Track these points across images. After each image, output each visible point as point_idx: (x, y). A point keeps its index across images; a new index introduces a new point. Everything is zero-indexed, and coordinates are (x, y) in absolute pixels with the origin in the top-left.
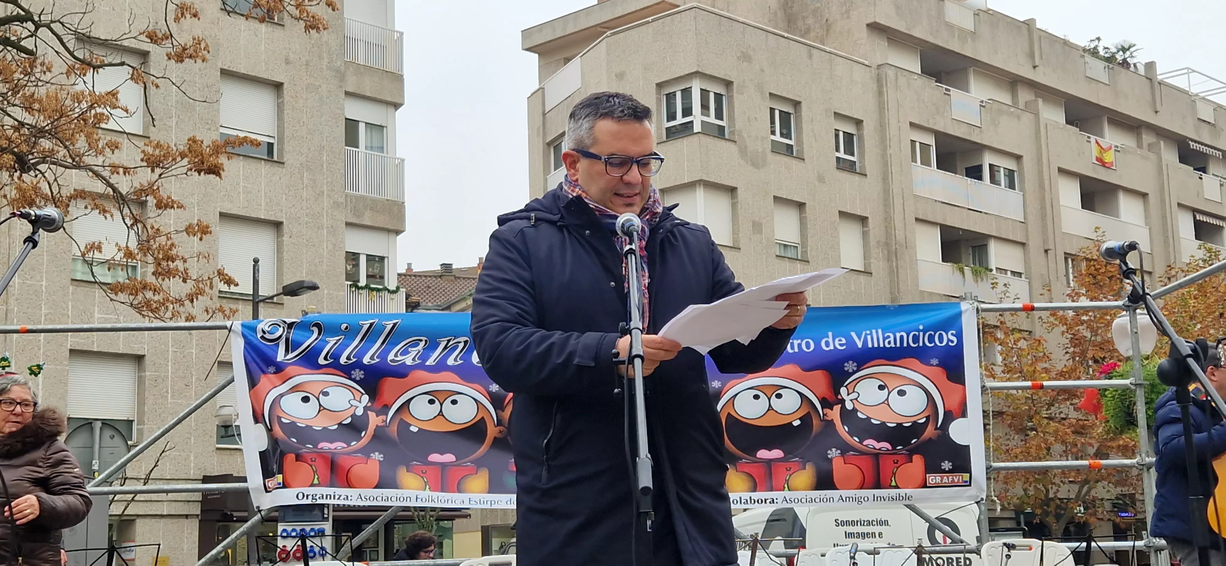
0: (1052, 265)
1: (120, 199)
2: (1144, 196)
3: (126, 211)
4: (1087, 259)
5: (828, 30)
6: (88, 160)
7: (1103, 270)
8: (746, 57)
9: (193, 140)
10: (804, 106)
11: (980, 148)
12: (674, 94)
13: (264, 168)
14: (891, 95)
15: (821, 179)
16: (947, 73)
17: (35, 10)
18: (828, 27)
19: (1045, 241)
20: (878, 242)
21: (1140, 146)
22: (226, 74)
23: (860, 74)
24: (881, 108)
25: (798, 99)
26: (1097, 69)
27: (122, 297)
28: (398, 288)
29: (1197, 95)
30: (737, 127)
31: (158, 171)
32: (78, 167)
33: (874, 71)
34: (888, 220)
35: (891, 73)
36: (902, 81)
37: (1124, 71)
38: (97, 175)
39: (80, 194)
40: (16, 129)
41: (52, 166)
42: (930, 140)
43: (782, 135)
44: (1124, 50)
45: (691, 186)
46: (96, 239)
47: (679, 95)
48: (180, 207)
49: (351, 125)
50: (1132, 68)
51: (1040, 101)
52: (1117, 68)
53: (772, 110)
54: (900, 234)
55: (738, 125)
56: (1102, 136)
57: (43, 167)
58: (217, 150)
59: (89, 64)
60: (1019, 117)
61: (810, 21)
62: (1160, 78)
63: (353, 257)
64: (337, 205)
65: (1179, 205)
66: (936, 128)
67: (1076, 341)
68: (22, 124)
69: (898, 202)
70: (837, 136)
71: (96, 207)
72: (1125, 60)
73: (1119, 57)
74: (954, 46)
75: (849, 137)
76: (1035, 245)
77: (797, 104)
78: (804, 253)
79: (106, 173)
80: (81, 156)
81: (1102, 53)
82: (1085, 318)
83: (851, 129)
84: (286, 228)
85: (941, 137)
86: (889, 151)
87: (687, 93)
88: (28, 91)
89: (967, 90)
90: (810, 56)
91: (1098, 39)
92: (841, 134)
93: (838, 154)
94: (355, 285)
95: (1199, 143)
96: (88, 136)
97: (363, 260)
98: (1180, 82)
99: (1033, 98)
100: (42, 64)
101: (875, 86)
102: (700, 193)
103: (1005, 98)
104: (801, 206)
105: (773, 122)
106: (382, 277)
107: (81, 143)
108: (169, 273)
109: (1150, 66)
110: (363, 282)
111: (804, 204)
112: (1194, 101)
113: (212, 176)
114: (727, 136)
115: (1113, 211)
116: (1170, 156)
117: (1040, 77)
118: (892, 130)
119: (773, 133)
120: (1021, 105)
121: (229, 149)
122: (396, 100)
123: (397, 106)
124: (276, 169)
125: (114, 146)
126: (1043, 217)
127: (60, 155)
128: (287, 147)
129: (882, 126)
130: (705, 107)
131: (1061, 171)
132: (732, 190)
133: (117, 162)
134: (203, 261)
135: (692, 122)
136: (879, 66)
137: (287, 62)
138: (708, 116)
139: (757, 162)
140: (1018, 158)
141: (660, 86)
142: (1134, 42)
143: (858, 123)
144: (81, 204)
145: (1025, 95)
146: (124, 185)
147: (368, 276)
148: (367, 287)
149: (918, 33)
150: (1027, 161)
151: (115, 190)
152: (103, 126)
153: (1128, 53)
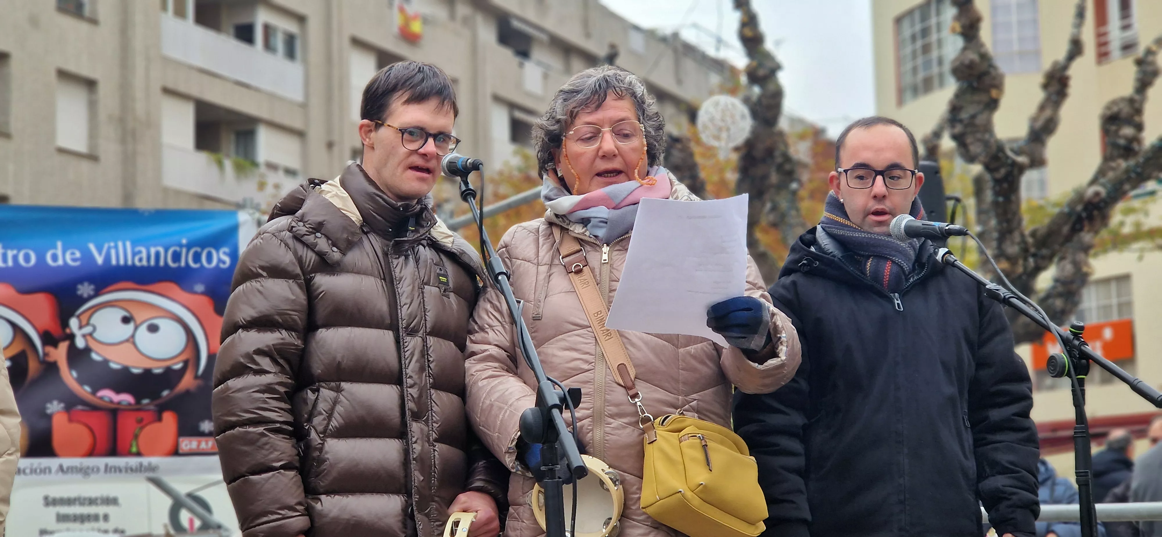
11: (253, 1)
15: (33, 22)
19: (329, 132)
20: (109, 117)
34: (125, 87)
54: (140, 108)
65: (494, 97)
69: (140, 63)
76: (316, 135)
95: (522, 21)
111: (9, 55)
116: (487, 33)
131: (355, 40)
140: (301, 19)
150: (313, 25)
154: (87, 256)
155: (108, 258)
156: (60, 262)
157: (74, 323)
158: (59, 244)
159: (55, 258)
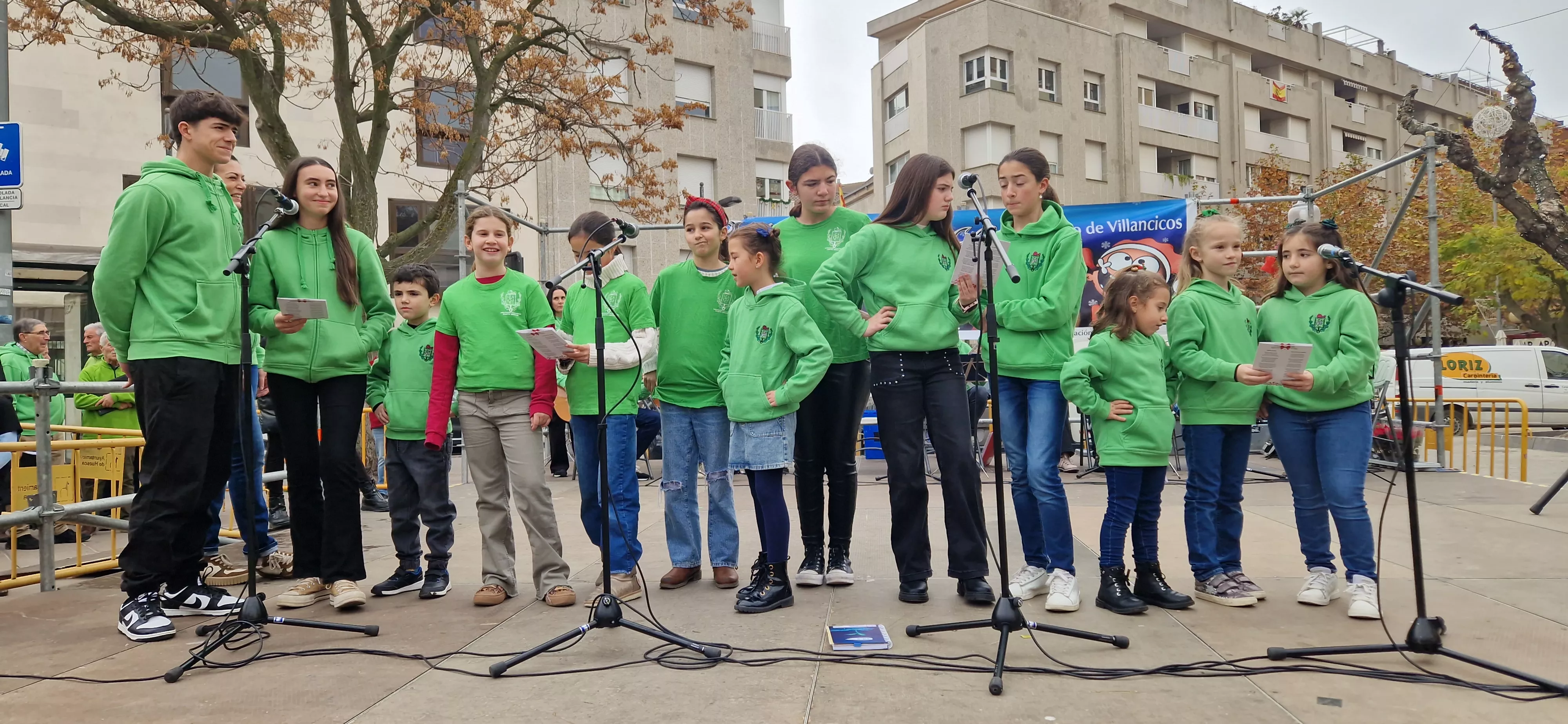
0: (1237, 172)
1: (622, 147)
2: (1307, 121)
3: (625, 154)
4: (1262, 167)
5: (1081, 11)
6: (603, 121)
7: (1275, 175)
8: (1022, 33)
9: (664, 106)
10: (1063, 66)
11: (1188, 91)
12: (971, 62)
13: (703, 124)
14: (1125, 56)
15: (1073, 117)
16: (1167, 38)
17: (566, 24)
18: (1081, 8)
19: (1233, 156)
20: (1112, 160)
21: (1306, 85)
22: (678, 61)
23: (1104, 42)
24: (1118, 65)
25: (1058, 61)
26: (1277, 30)
27: (626, 209)
28: (790, 201)
29: (1351, 46)
30: (1016, 83)
31: (643, 127)
32: (595, 126)
33: (1114, 39)
34: (1120, 145)
35: (1126, 40)
36: (1133, 45)
37: (1297, 30)
38: (607, 131)
39: (599, 144)
40: (558, 103)
41: (581, 127)
42: (1152, 87)
43: (1046, 88)
44: (1298, 15)
45: (983, 125)
46: (608, 172)
47: (975, 62)
48: (658, 150)
49: (758, 92)
50: (1303, 28)
51: (1234, 55)
52: (1292, 28)
53: (1040, 70)
54: (1128, 154)
55: (1016, 82)
56: (1278, 79)
57: (575, 127)
58: (679, 112)
59: (600, 59)
60: (1217, 68)
61: (1068, 5)
62: (1324, 34)
63: (761, 181)
64: (750, 147)
65: (1333, 126)
66: (1157, 78)
67: (1252, 225)
68: (561, 99)
69: (1127, 131)
70: (1085, 86)
71: (608, 152)
72: (1298, 22)
73: (1294, 20)
74: (1172, 18)
75: (1094, 87)
76: (1225, 158)
77: (1057, 65)
78: (1061, 169)
79: (612, 130)
80: (597, 119)
81: (1281, 17)
82: (1259, 209)
83: (1096, 81)
84: (718, 163)
85: (1159, 84)
86: (1123, 96)
87: (981, 60)
88: (563, 78)
89: (1181, 50)
90: (1068, 31)
91: (1279, 8)
92: (1088, 85)
93: (1086, 100)
94: (762, 199)
95: (1350, 81)
96: (601, 106)
97: (767, 182)
98: (1339, 37)
99: (1228, 53)
100: (571, 60)
101: (1113, 50)
102: (989, 130)
103: (1208, 54)
104: (1059, 137)
105: (1040, 78)
106: (779, 194)
107: (597, 111)
108: (653, 193)
109: (1317, 26)
110: (767, 198)
111: (1061, 135)
112: (1349, 50)
113: (676, 129)
114: (1008, 90)
115: (1283, 133)
116: (1328, 90)
117: (1234, 38)
118: (1125, 80)
119: (1041, 86)
120: (1220, 59)
121: (686, 112)
122: (787, 75)
123: (787, 78)
124: (711, 124)
125: (616, 112)
126: (1232, 138)
127: (585, 119)
128: (718, 109)
129: (1118, 78)
130: (993, 70)
131: (1246, 105)
132: (1011, 128)
133: (618, 122)
134: (673, 185)
135: (984, 81)
136: (1117, 35)
137: (716, 52)
138: (996, 76)
139: (1028, 107)
140: (1216, 97)
141: (962, 56)
142: (1305, 9)
143: (1101, 76)
144: (599, 150)
145: (1222, 51)
146: (623, 137)
147: (771, 193)
148: (770, 200)
149: (1147, 10)
150: (1223, 100)
151: (618, 141)
152: (609, 99)
153: (1301, 17)
154: (1107, 228)
155: (1117, 228)
156: (1093, 232)
157: (1100, 261)
158: (1092, 223)
159: (1090, 230)
